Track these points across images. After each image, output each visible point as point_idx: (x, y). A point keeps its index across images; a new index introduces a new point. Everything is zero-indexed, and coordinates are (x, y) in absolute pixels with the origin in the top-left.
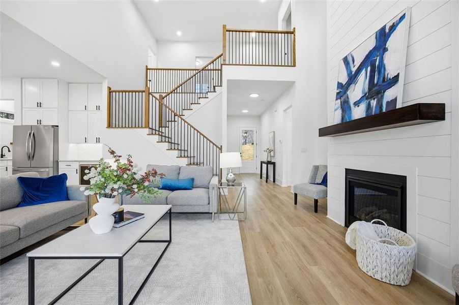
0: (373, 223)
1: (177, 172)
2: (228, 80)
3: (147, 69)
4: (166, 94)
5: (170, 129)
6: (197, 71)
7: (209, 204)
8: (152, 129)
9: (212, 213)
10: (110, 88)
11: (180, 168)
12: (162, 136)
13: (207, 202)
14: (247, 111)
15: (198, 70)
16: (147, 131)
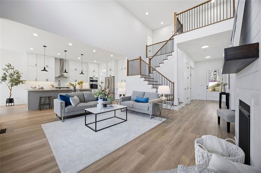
0: (227, 141)
1: (143, 95)
2: (177, 44)
3: (147, 46)
4: (152, 57)
5: (153, 74)
6: (165, 42)
7: (148, 110)
8: (142, 75)
9: (150, 115)
10: (128, 60)
11: (145, 93)
12: (146, 78)
13: (148, 109)
14: (210, 57)
15: (167, 41)
16: (140, 76)
